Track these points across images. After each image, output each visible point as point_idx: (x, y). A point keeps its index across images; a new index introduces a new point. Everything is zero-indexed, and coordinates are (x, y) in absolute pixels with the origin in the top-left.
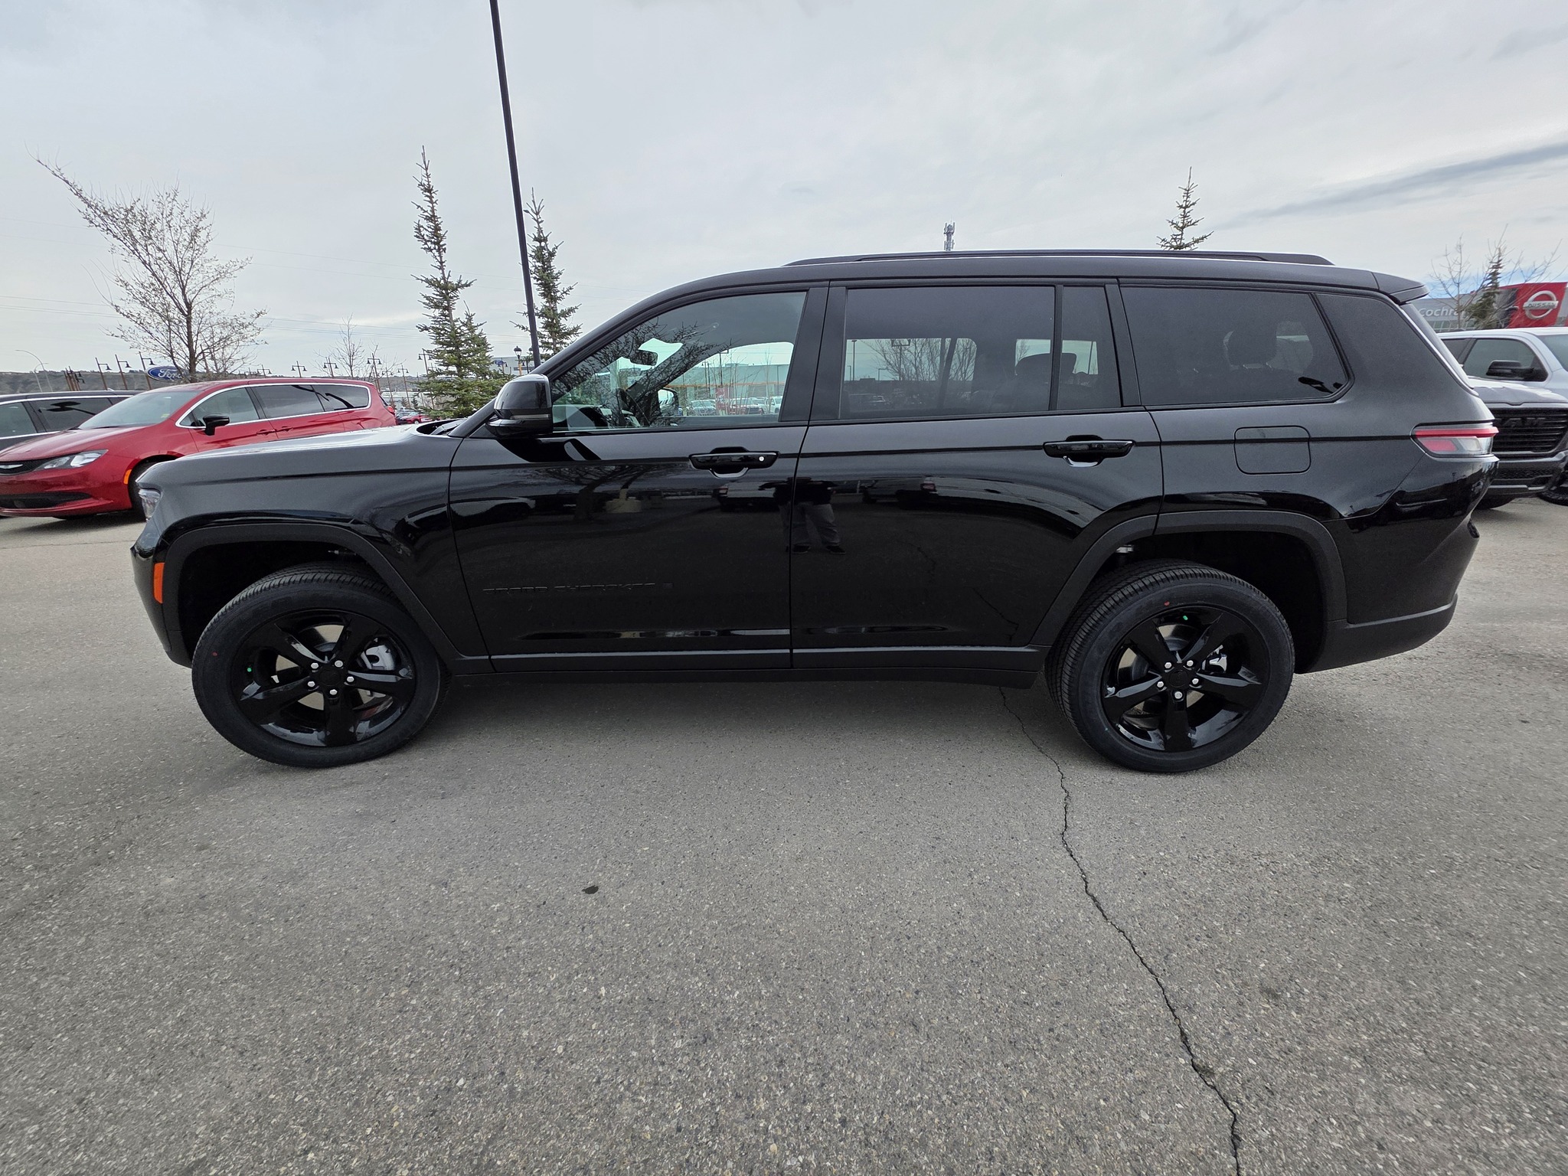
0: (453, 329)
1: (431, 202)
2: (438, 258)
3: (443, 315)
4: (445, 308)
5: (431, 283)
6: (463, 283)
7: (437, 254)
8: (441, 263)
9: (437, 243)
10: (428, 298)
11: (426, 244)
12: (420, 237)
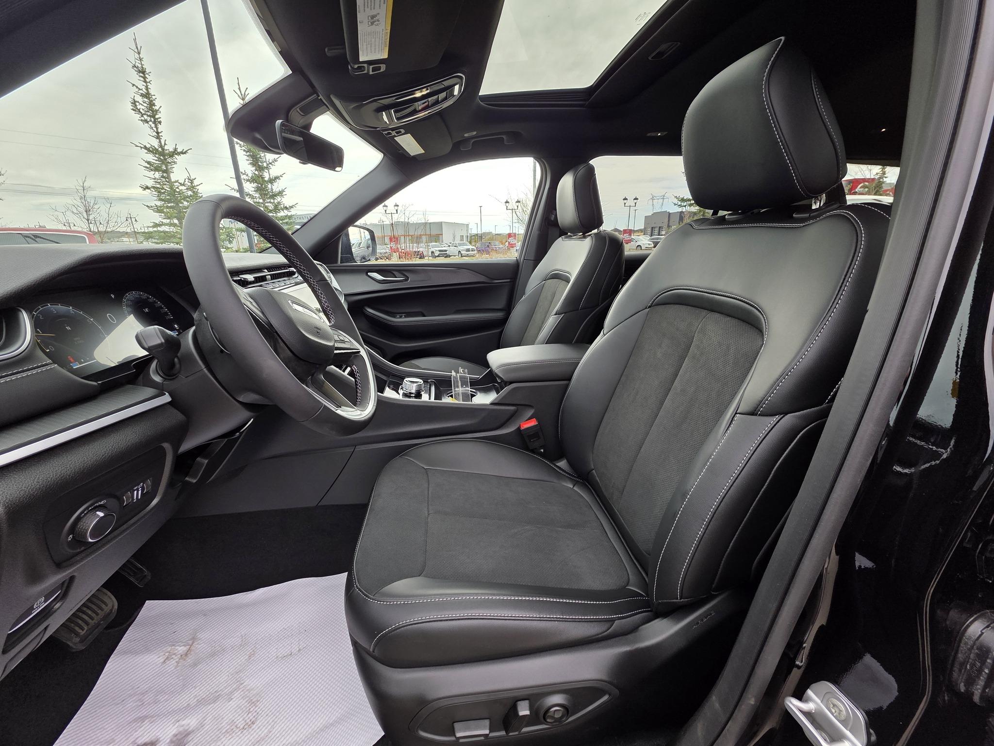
0: (171, 188)
1: (145, 82)
2: (155, 129)
3: (163, 177)
4: (166, 171)
5: (150, 150)
6: (179, 150)
7: (153, 125)
8: (158, 133)
9: (153, 116)
10: (149, 163)
11: (142, 116)
12: (136, 110)
